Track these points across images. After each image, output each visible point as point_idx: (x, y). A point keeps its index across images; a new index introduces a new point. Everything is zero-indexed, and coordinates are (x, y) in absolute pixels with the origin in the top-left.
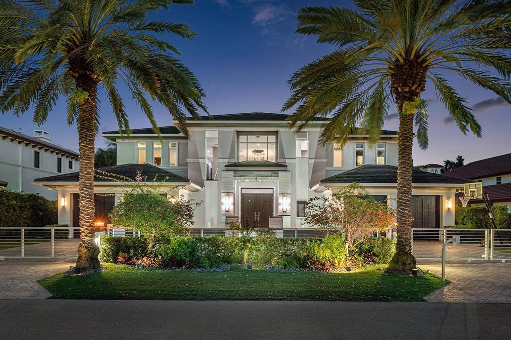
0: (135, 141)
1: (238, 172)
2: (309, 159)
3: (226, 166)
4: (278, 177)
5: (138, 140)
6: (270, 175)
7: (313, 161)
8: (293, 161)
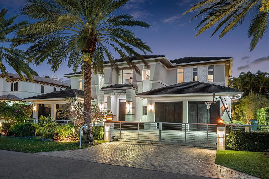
0: (78, 77)
1: (106, 91)
2: (150, 81)
3: (101, 88)
4: (125, 92)
5: (79, 77)
6: (121, 91)
7: (152, 82)
8: (141, 83)
